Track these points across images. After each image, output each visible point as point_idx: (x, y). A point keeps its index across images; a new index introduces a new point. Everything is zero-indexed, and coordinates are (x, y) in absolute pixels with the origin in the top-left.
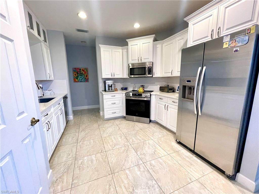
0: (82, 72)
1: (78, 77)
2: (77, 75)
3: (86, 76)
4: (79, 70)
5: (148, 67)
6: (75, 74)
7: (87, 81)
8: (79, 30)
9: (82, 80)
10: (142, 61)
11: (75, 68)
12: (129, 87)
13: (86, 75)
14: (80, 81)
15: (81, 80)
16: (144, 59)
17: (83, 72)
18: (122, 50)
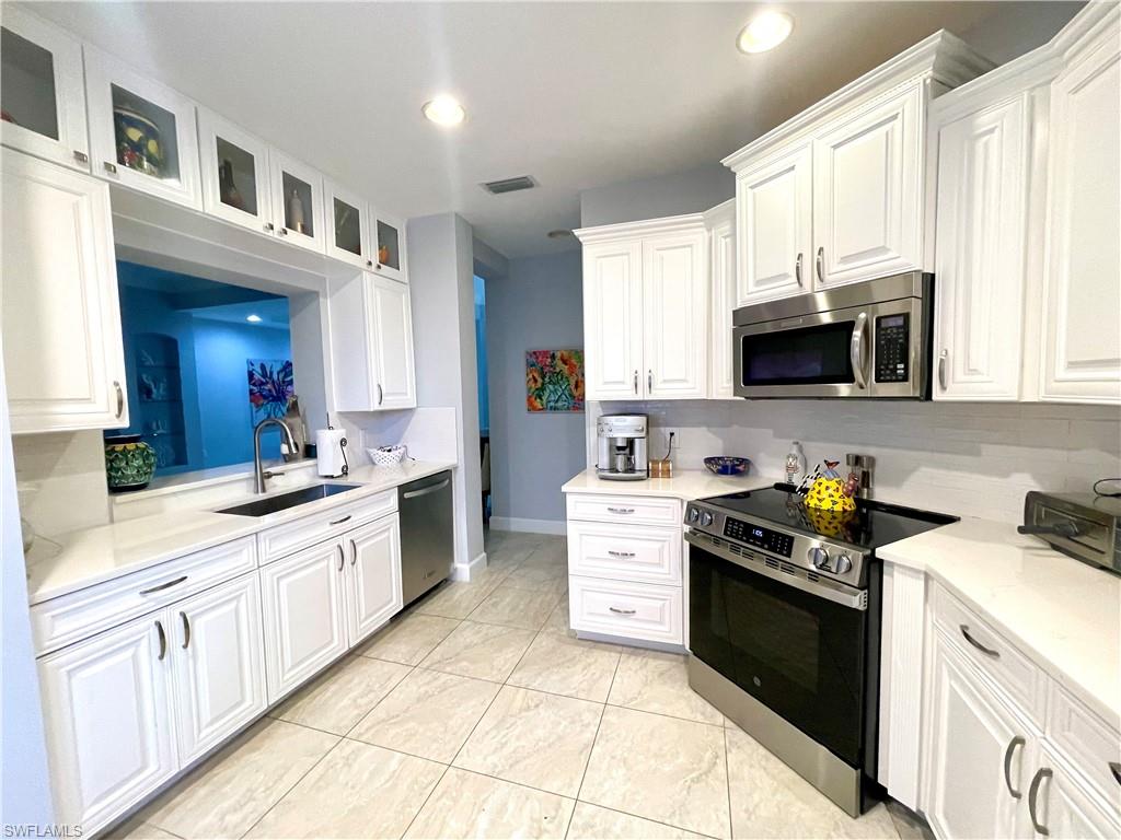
0: (560, 366)
1: (543, 389)
2: (540, 380)
3: (577, 387)
4: (549, 360)
5: (879, 320)
6: (534, 377)
7: (577, 409)
8: (498, 188)
9: (560, 404)
10: (827, 278)
11: (535, 353)
12: (762, 455)
13: (577, 382)
14: (551, 407)
15: (552, 404)
16: (845, 259)
17: (565, 368)
18: (709, 230)
